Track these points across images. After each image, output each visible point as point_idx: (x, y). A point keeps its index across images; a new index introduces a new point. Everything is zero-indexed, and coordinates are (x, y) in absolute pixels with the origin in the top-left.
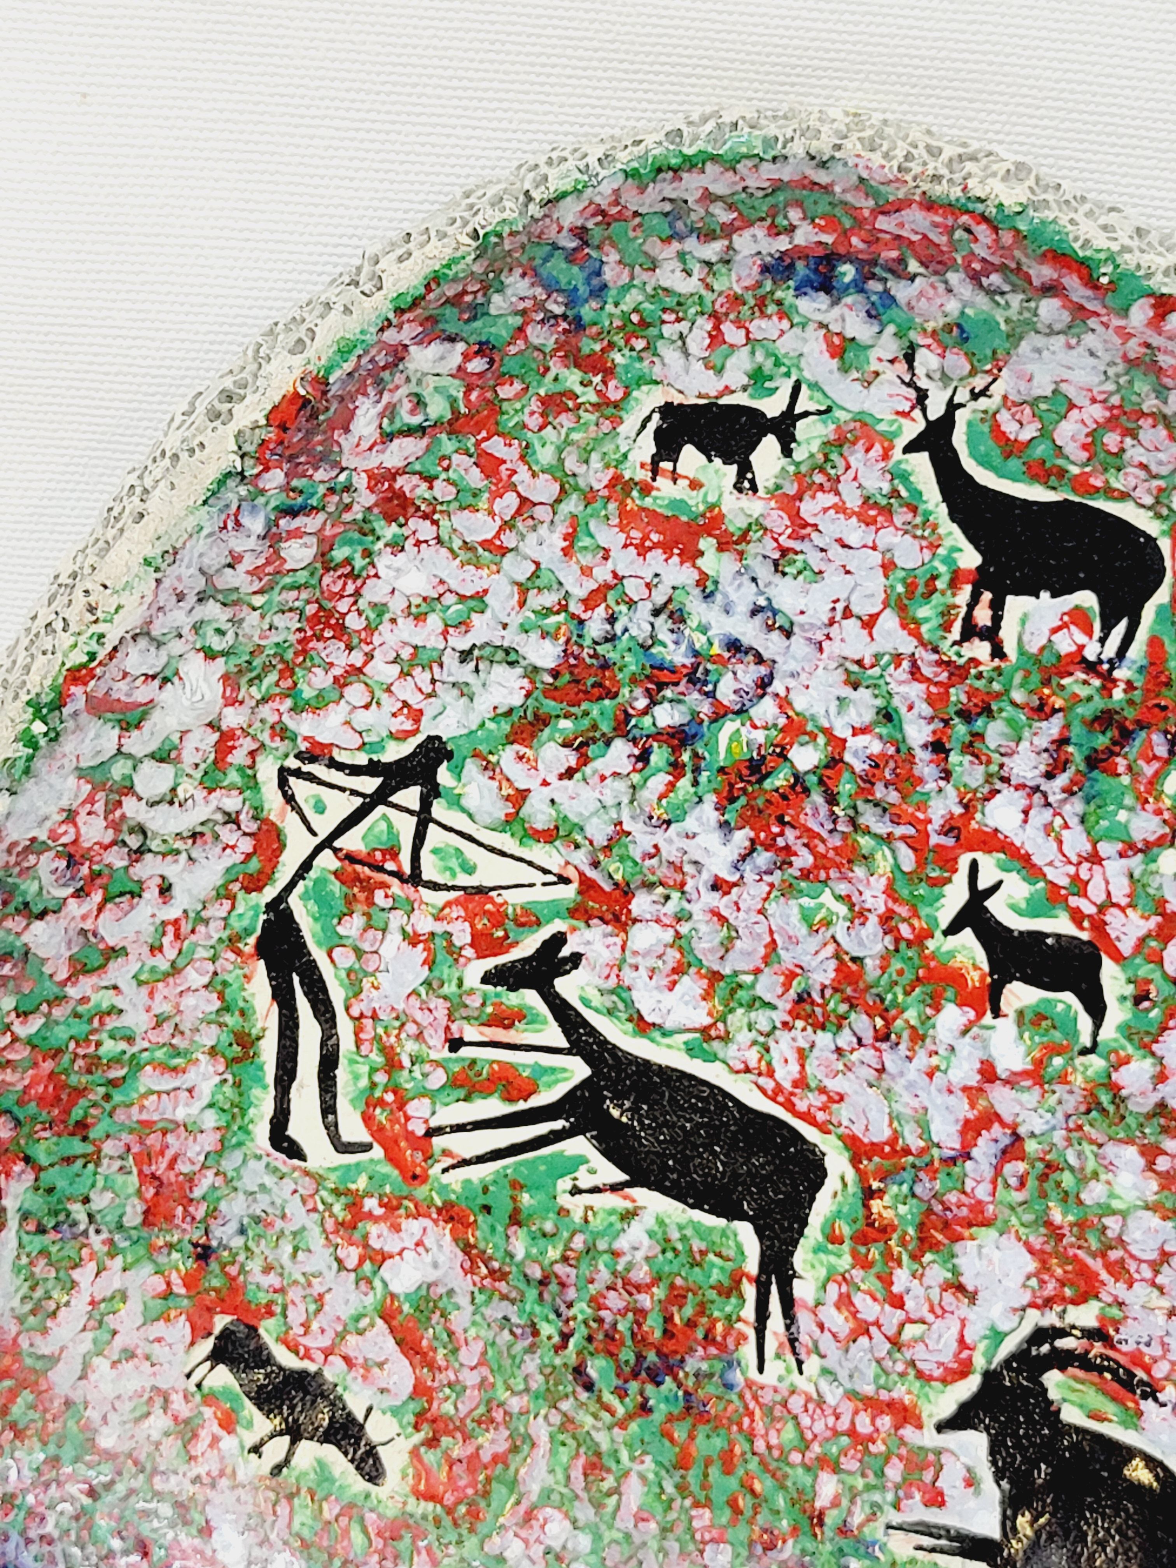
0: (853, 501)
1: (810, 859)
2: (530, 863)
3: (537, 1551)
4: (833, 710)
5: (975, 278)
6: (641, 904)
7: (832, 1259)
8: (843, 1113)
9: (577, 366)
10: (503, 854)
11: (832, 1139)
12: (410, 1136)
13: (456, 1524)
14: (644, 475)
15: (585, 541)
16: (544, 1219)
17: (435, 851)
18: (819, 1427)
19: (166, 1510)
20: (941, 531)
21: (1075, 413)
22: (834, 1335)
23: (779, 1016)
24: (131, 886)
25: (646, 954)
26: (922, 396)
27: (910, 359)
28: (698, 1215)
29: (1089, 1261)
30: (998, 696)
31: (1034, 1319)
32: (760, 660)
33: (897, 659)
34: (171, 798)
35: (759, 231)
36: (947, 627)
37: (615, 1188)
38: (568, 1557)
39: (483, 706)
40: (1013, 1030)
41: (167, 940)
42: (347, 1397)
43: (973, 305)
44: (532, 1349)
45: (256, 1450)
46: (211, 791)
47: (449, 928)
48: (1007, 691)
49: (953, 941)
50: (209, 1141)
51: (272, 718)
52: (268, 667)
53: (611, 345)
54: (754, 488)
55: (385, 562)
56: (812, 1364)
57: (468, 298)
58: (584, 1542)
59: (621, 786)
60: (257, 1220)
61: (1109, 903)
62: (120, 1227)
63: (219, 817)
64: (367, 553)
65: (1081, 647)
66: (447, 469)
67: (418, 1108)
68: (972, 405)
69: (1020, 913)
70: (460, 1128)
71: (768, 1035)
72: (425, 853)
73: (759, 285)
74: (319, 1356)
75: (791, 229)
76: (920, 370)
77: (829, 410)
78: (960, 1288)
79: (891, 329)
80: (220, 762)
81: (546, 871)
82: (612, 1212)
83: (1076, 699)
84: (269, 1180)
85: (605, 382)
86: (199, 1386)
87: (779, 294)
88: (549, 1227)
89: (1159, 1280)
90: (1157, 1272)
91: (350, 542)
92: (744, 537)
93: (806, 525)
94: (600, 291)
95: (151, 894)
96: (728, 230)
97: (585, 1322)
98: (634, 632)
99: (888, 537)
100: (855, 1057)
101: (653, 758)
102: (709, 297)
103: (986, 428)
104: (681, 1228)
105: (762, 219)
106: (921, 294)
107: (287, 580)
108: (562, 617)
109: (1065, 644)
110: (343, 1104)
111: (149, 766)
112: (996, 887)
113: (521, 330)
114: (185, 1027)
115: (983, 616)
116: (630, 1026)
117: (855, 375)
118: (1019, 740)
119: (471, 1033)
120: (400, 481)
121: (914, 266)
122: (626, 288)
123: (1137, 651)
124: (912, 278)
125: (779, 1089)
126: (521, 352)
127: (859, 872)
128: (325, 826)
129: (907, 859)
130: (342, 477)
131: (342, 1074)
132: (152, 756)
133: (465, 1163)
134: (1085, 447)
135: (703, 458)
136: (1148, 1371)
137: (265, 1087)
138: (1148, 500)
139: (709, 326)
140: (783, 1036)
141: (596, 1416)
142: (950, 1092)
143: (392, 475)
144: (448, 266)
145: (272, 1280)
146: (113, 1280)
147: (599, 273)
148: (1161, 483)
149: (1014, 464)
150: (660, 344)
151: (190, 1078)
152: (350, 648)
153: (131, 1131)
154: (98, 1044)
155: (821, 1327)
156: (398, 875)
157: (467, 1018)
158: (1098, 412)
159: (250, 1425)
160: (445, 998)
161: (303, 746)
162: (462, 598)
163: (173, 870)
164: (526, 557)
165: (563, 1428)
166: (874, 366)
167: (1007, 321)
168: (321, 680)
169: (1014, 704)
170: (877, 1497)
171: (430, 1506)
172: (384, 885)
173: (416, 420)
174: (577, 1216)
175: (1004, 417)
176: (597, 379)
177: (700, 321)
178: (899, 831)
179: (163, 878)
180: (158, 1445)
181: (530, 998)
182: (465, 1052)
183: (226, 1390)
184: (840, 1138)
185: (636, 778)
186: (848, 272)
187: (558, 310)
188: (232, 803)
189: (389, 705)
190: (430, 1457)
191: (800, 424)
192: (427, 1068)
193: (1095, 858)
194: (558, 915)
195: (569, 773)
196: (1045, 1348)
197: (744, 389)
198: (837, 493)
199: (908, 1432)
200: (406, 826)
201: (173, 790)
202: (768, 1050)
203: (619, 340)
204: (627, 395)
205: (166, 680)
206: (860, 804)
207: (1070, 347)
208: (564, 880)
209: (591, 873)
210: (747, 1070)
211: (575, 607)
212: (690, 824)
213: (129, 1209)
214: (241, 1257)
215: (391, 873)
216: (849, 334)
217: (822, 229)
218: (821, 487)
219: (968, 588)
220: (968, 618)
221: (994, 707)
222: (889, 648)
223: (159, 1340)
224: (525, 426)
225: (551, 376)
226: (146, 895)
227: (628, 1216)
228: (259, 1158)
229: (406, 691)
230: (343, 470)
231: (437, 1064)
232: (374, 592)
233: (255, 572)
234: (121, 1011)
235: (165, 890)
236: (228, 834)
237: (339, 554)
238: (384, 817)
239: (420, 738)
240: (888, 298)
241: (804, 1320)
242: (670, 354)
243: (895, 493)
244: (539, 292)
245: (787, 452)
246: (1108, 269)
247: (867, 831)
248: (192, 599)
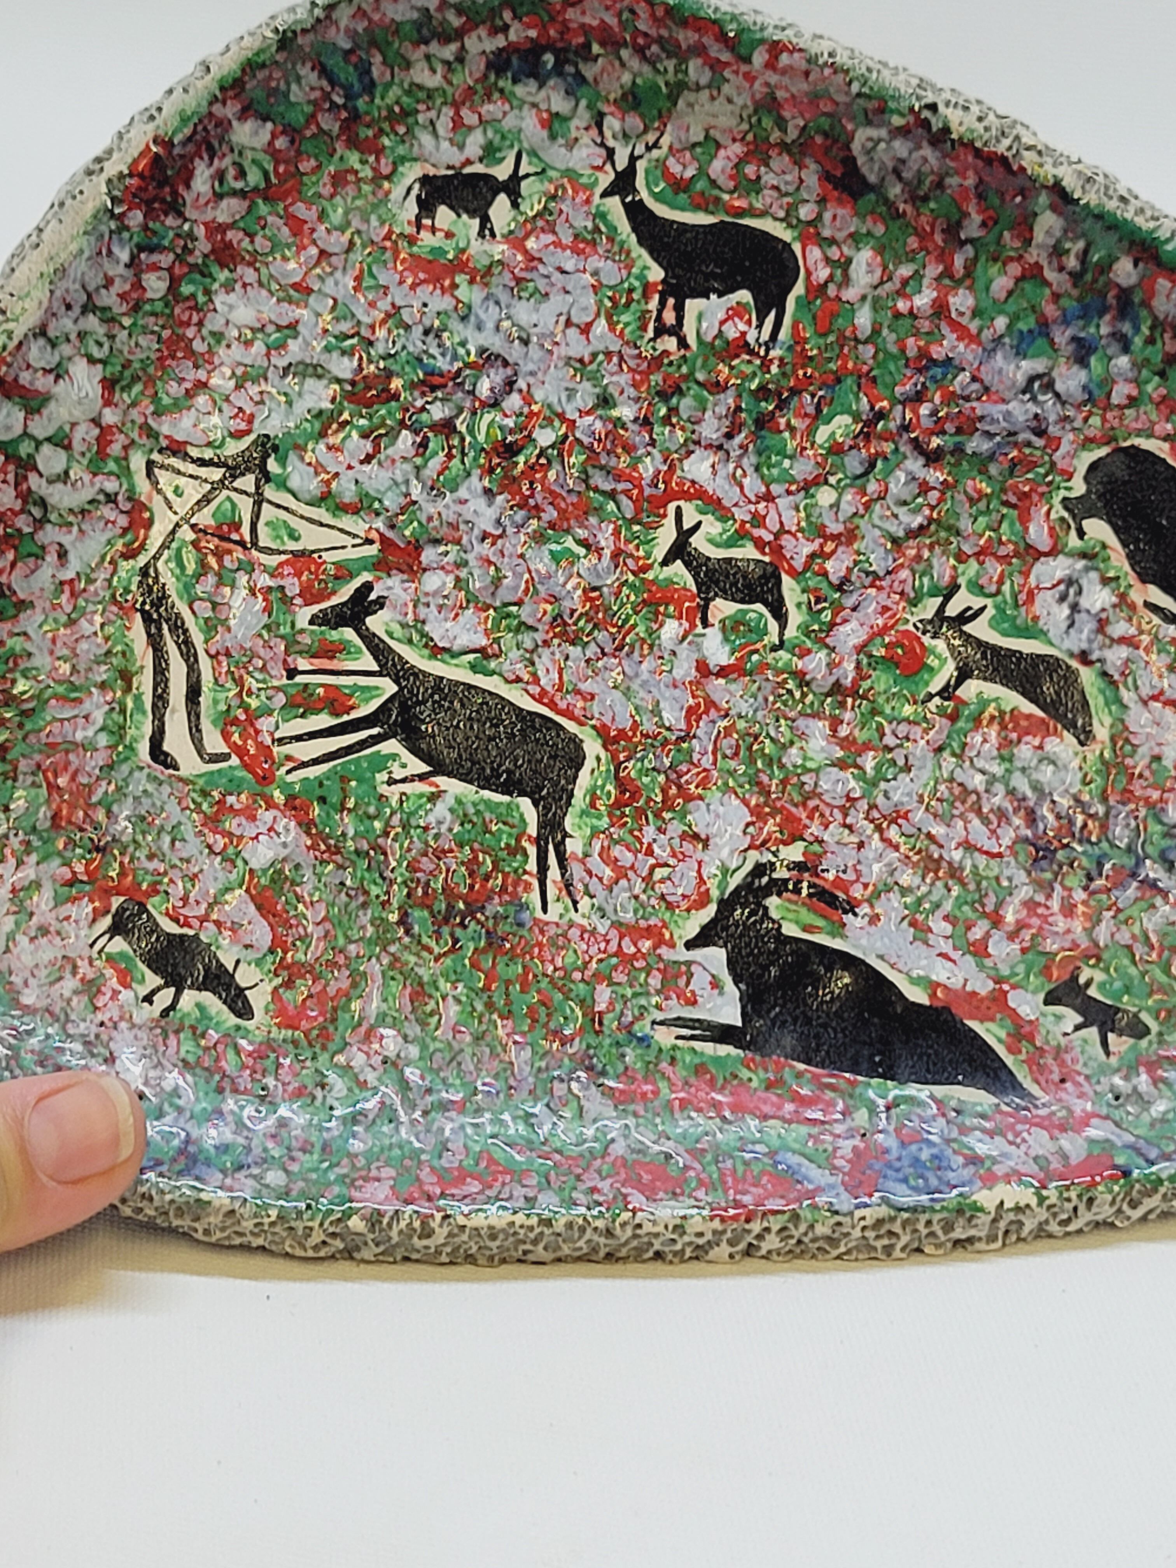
0: (567, 238)
1: (555, 514)
2: (341, 530)
3: (377, 1060)
4: (564, 399)
5: (640, 52)
6: (429, 555)
7: (595, 822)
8: (595, 708)
9: (357, 149)
10: (322, 525)
11: (587, 729)
12: (260, 745)
13: (310, 1045)
14: (410, 230)
15: (368, 282)
16: (368, 804)
17: (267, 524)
18: (593, 950)
19: (78, 1047)
20: (634, 255)
21: (722, 153)
22: (601, 879)
23: (539, 637)
24: (35, 550)
25: (435, 594)
26: (611, 154)
27: (599, 125)
28: (486, 794)
29: (793, 810)
30: (686, 378)
31: (754, 857)
32: (506, 363)
33: (608, 354)
34: (64, 478)
35: (482, 31)
36: (644, 328)
37: (422, 777)
38: (401, 1063)
39: (301, 408)
40: (720, 636)
41: (64, 598)
42: (219, 954)
43: (640, 74)
44: (364, 905)
45: (148, 999)
46: (95, 475)
47: (282, 583)
48: (691, 373)
49: (668, 571)
50: (101, 758)
51: (140, 420)
52: (135, 379)
53: (381, 131)
54: (493, 235)
55: (220, 300)
56: (585, 903)
57: (273, 84)
58: (414, 1051)
59: (407, 467)
60: (143, 819)
61: (783, 531)
62: (34, 829)
63: (101, 497)
64: (207, 292)
65: (743, 334)
66: (263, 228)
67: (265, 724)
68: (647, 156)
69: (718, 545)
70: (299, 738)
71: (532, 652)
72: (260, 526)
73: (485, 76)
74: (196, 923)
75: (506, 28)
76: (608, 133)
77: (544, 171)
78: (696, 837)
79: (583, 103)
80: (102, 454)
81: (355, 536)
82: (421, 796)
83: (745, 377)
84: (150, 788)
85: (378, 160)
86: (100, 952)
87: (501, 83)
88: (372, 810)
89: (849, 820)
90: (846, 815)
91: (192, 282)
92: (488, 271)
93: (533, 259)
94: (370, 87)
95: (51, 558)
96: (460, 34)
97: (405, 883)
98: (411, 349)
99: (595, 262)
100: (600, 664)
101: (431, 445)
102: (449, 90)
103: (659, 173)
104: (475, 805)
105: (483, 22)
106: (603, 70)
107: (147, 307)
108: (355, 341)
109: (731, 332)
110: (206, 725)
111: (47, 449)
112: (698, 525)
113: (313, 116)
114: (81, 667)
115: (669, 317)
116: (426, 652)
117: (561, 141)
118: (704, 411)
119: (303, 664)
120: (230, 235)
121: (596, 48)
122: (388, 86)
123: (784, 334)
124: (595, 59)
125: (544, 692)
126: (314, 136)
127: (593, 520)
128: (183, 506)
129: (628, 507)
130: (186, 227)
131: (204, 700)
132: (49, 440)
133: (304, 765)
134: (731, 177)
135: (453, 215)
136: (846, 893)
137: (144, 713)
138: (781, 214)
139: (451, 113)
140: (545, 652)
141: (417, 955)
142: (675, 686)
143: (223, 228)
144: (257, 54)
145: (155, 864)
146: (29, 872)
147: (368, 72)
148: (789, 199)
149: (683, 197)
150: (417, 131)
151: (87, 706)
152: (196, 367)
153: (40, 752)
154: (14, 682)
155: (590, 873)
156: (241, 543)
157: (300, 653)
158: (737, 149)
159: (142, 981)
160: (282, 637)
161: (164, 443)
162: (279, 328)
163: (67, 540)
164: (327, 295)
165: (391, 966)
166: (574, 134)
167: (667, 84)
168: (175, 389)
169: (698, 383)
170: (643, 1001)
171: (290, 1032)
172: (230, 552)
173: (239, 185)
174: (394, 802)
175: (671, 162)
176: (372, 159)
177: (445, 109)
178: (620, 487)
179: (60, 545)
180: (69, 1001)
181: (348, 633)
182: (299, 679)
183: (122, 954)
184: (594, 727)
185: (419, 461)
186: (549, 59)
187: (340, 101)
188: (111, 486)
189: (229, 411)
190: (287, 995)
191: (524, 184)
192: (270, 692)
193: (769, 497)
194: (366, 569)
195: (368, 459)
196: (765, 880)
197: (481, 160)
198: (554, 232)
199: (663, 951)
200: (245, 506)
201: (66, 473)
202: (533, 664)
203: (386, 126)
204: (394, 171)
205: (58, 377)
206: (590, 470)
207: (713, 98)
208: (369, 542)
209: (390, 534)
210: (518, 680)
211: (365, 332)
212: (462, 493)
213: (41, 815)
214: (131, 849)
215: (236, 542)
216: (554, 109)
217: (529, 26)
218: (543, 230)
219: (657, 297)
220: (659, 318)
221: (684, 386)
222: (601, 347)
223: (67, 918)
224: (320, 196)
225: (337, 157)
226: (48, 558)
227: (433, 798)
228: (141, 769)
229: (240, 400)
230: (186, 220)
231: (278, 689)
232: (214, 323)
233: (122, 296)
234: (30, 655)
235: (62, 554)
236: (108, 512)
237: (186, 289)
238: (229, 498)
239: (252, 437)
240: (580, 79)
241: (576, 870)
242: (426, 138)
243: (597, 229)
244: (325, 83)
245: (515, 205)
246: (734, 26)
247: (596, 490)
248: (77, 310)
